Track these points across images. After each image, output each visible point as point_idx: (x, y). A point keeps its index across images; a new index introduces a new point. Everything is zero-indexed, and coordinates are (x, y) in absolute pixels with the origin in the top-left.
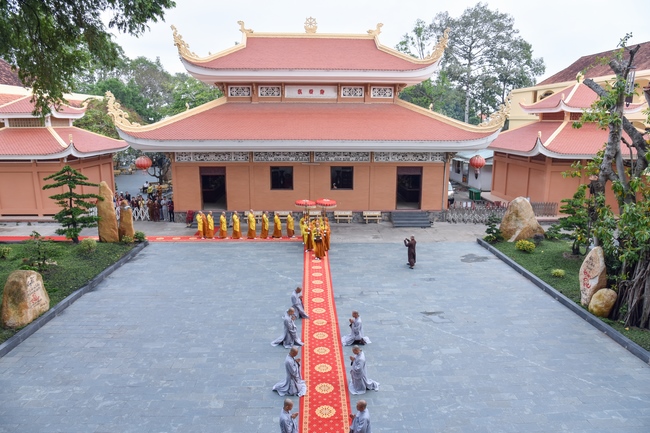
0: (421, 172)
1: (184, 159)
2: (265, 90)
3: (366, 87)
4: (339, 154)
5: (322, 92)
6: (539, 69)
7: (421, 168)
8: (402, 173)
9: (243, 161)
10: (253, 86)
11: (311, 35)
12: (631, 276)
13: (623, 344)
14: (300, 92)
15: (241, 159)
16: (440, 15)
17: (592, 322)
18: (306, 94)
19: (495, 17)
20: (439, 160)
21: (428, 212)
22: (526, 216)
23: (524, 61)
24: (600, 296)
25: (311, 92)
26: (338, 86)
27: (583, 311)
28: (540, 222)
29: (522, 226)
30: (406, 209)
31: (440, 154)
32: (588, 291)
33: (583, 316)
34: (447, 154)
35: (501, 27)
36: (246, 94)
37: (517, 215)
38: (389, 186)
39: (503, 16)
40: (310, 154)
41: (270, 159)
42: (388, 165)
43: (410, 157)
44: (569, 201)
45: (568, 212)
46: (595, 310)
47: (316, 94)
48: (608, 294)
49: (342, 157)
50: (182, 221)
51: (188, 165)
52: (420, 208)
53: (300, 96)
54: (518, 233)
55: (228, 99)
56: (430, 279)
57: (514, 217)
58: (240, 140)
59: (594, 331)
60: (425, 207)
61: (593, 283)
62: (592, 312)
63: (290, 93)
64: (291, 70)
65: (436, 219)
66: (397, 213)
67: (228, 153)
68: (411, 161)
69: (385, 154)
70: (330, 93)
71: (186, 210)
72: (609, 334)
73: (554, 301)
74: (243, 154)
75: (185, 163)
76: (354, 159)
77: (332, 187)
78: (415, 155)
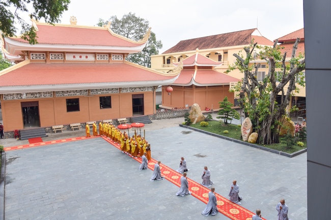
0: (143, 96)
1: (9, 98)
2: (53, 56)
3: (110, 54)
4: (103, 90)
5: (87, 57)
6: (160, 46)
7: (143, 95)
8: (134, 98)
9: (49, 97)
10: (47, 53)
11: (73, 26)
12: (262, 126)
13: (268, 150)
14: (74, 57)
15: (48, 96)
16: (112, 17)
17: (252, 146)
18: (77, 58)
19: (138, 20)
20: (150, 90)
21: (148, 116)
22: (198, 112)
23: (153, 42)
24: (253, 136)
25: (81, 57)
26: (95, 54)
27: (247, 143)
28: (203, 113)
29: (198, 116)
30: (138, 116)
31: (151, 87)
32: (247, 135)
33: (248, 145)
34: (154, 87)
35: (142, 25)
36: (42, 57)
37: (195, 112)
38: (129, 104)
39: (142, 20)
40: (89, 91)
41: (65, 95)
42: (128, 94)
43: (138, 89)
44: (222, 103)
45: (222, 107)
46: (252, 141)
47: (83, 58)
48: (255, 134)
49: (105, 91)
50: (10, 137)
51: (13, 102)
52: (143, 114)
53: (74, 59)
54: (196, 119)
55: (31, 61)
56: (180, 143)
57: (194, 113)
58: (53, 85)
59: (255, 149)
60: (146, 113)
61: (248, 132)
62: (250, 142)
63: (69, 58)
64: (73, 45)
65: (151, 119)
66: (134, 118)
67: (39, 93)
68: (138, 91)
69: (126, 89)
70: (91, 58)
71: (13, 129)
72: (261, 148)
73: (232, 142)
74: (49, 93)
75: (11, 100)
76: (111, 92)
77: (101, 108)
78: (140, 88)
